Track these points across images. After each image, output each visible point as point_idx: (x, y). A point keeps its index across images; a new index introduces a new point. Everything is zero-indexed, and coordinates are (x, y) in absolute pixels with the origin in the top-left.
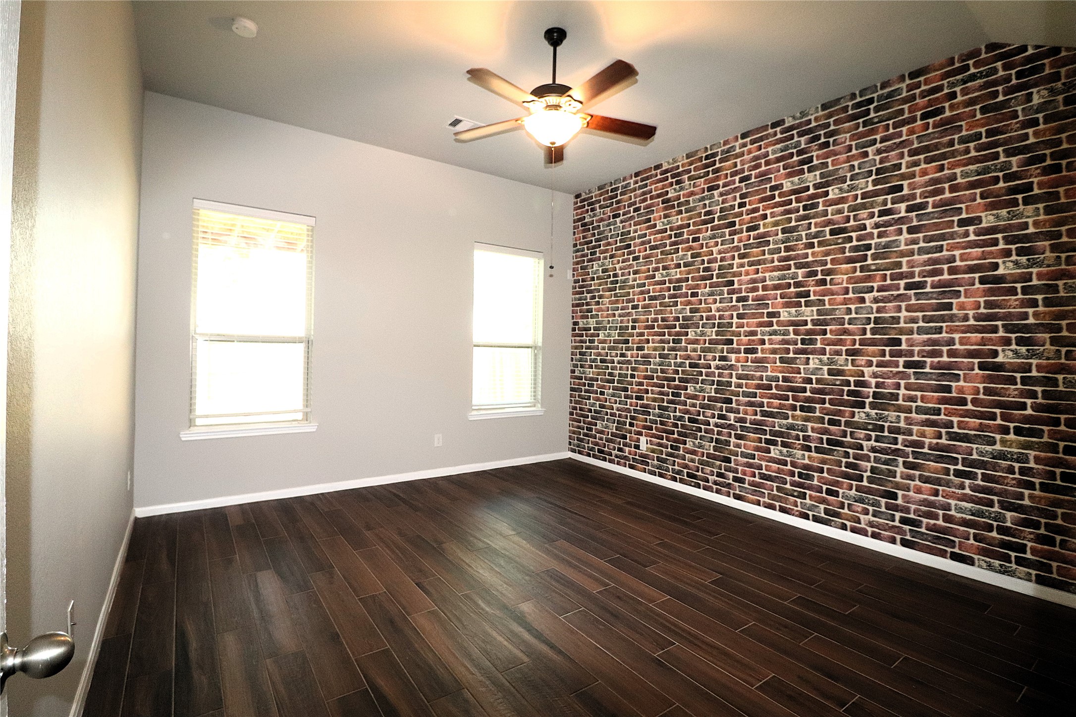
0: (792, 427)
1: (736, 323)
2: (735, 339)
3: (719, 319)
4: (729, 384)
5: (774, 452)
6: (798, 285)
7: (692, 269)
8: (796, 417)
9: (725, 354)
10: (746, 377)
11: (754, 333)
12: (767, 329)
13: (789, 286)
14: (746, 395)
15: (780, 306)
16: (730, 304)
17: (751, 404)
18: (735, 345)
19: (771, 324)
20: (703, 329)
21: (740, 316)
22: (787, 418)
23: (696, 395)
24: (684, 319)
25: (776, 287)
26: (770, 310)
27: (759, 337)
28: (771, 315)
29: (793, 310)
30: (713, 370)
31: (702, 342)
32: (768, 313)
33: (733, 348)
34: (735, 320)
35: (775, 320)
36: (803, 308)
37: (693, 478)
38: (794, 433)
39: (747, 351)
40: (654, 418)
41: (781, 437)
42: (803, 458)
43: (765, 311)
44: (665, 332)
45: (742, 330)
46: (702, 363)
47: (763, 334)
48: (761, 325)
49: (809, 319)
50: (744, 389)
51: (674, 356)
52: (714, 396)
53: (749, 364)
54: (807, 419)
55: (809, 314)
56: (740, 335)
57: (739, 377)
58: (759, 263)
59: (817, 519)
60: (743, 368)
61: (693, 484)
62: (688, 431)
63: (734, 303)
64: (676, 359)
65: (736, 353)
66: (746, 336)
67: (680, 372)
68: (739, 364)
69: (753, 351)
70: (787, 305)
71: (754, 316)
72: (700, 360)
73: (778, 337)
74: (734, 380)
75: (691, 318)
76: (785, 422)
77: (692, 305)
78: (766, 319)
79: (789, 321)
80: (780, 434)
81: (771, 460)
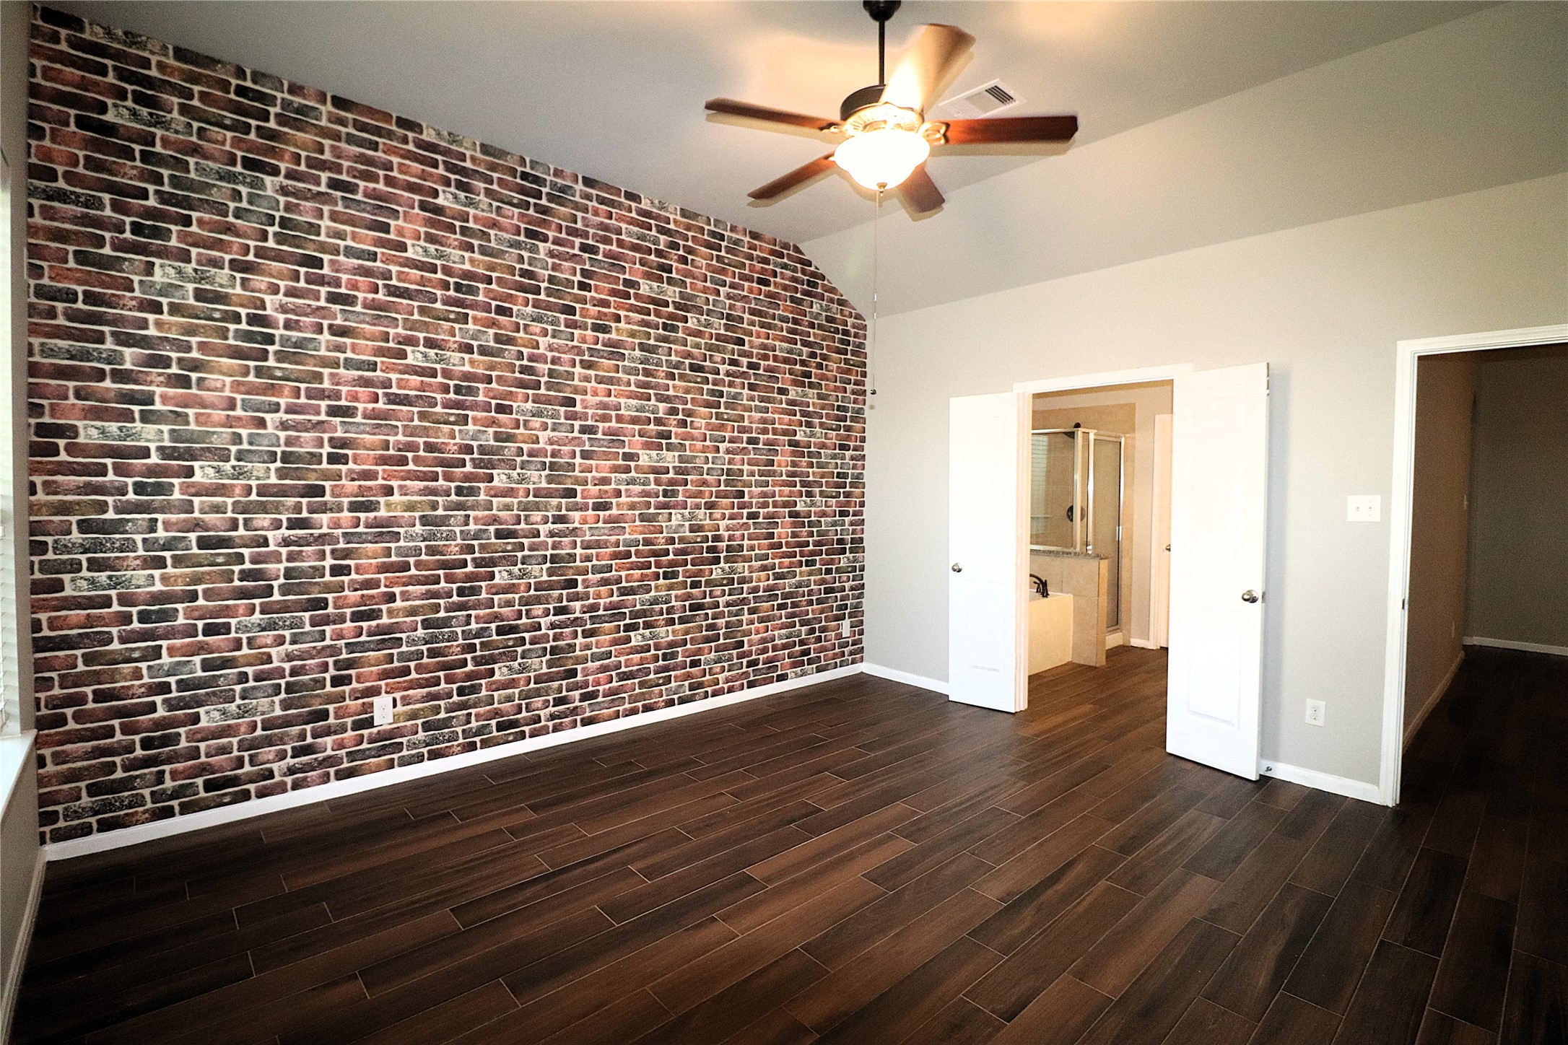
0: (655, 601)
1: (580, 464)
2: (579, 489)
3: (552, 457)
4: (572, 557)
5: (636, 639)
6: (659, 422)
7: (500, 363)
8: (659, 588)
9: (564, 512)
10: (598, 545)
11: (605, 481)
12: (624, 476)
13: (648, 421)
14: (596, 570)
15: (640, 446)
16: (571, 435)
17: (605, 582)
18: (578, 499)
19: (628, 470)
20: (524, 471)
21: (586, 455)
22: (649, 591)
23: (513, 584)
24: (483, 450)
25: (634, 421)
26: (626, 450)
27: (613, 486)
28: (628, 457)
29: (654, 453)
30: (542, 538)
31: (521, 493)
32: (624, 454)
33: (577, 503)
34: (578, 460)
35: (632, 464)
36: (664, 451)
37: (510, 728)
38: (657, 607)
39: (597, 507)
40: (413, 649)
41: (644, 618)
42: (666, 634)
43: (621, 451)
44: (437, 473)
45: (589, 475)
46: (522, 530)
47: (619, 482)
48: (616, 469)
49: (670, 466)
50: (595, 562)
51: (462, 519)
52: (546, 581)
53: (600, 525)
54: (670, 588)
55: (670, 459)
56: (587, 482)
57: (587, 546)
58: (611, 381)
59: (683, 701)
60: (593, 531)
61: (511, 738)
62: (497, 651)
63: (576, 434)
64: (468, 525)
65: (581, 509)
66: (595, 485)
67: (477, 549)
68: (586, 527)
69: (605, 506)
70: (648, 446)
71: (606, 456)
72: (519, 524)
73: (637, 487)
74: (579, 551)
75: (497, 451)
76: (647, 596)
77: (500, 427)
78: (621, 462)
79: (650, 466)
80: (643, 613)
81: (633, 651)
